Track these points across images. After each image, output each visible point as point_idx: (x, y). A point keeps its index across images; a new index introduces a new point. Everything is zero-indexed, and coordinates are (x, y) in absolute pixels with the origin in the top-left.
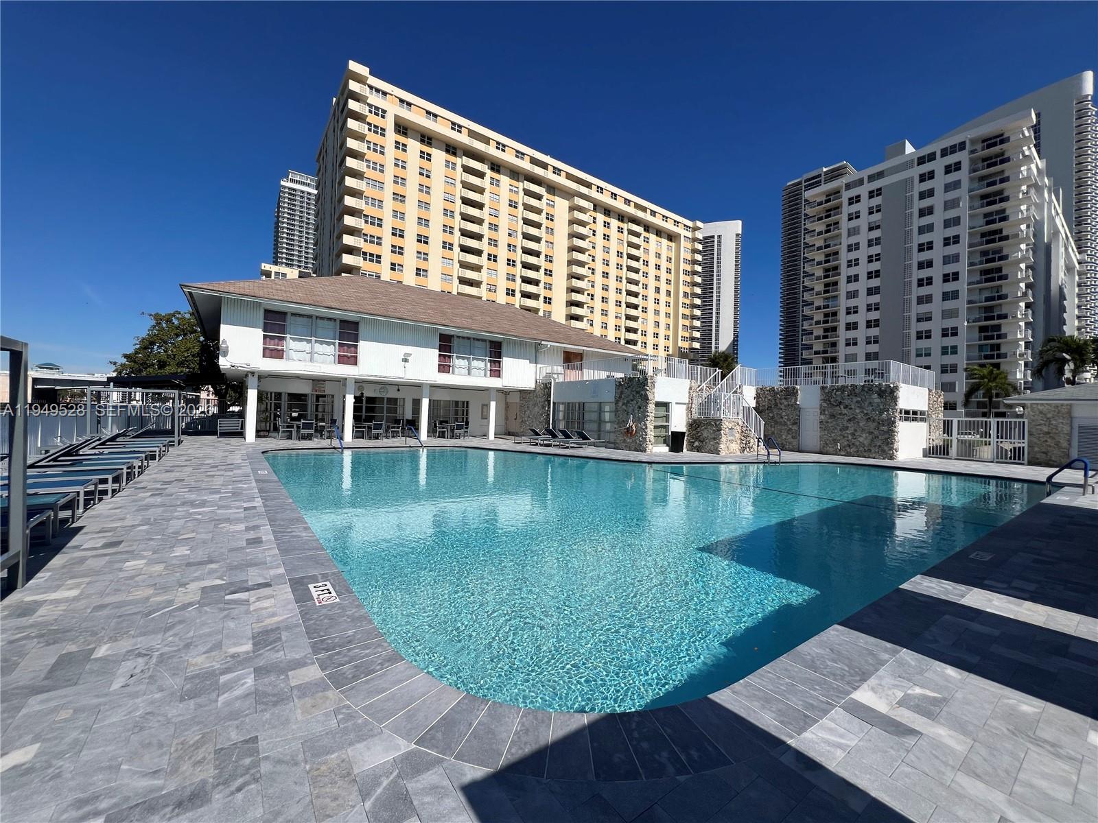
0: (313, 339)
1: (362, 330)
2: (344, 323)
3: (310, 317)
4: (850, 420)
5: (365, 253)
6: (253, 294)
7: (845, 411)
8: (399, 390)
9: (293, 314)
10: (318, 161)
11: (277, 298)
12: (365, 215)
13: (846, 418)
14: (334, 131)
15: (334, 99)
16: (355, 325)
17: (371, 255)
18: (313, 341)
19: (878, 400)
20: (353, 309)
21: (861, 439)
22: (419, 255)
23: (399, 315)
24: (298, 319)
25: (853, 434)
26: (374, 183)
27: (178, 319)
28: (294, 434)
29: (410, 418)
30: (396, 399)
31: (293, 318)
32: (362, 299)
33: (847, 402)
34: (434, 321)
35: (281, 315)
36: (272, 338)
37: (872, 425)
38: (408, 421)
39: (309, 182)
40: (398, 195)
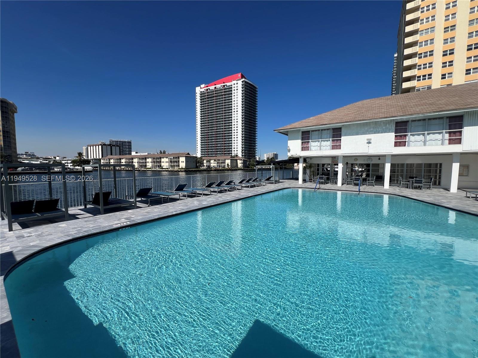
0: (321, 140)
1: (343, 131)
3: (319, 130)
8: (379, 159)
9: (312, 131)
10: (398, 38)
12: (419, 54)
16: (340, 129)
26: (427, 31)
30: (379, 164)
40: (448, 27)
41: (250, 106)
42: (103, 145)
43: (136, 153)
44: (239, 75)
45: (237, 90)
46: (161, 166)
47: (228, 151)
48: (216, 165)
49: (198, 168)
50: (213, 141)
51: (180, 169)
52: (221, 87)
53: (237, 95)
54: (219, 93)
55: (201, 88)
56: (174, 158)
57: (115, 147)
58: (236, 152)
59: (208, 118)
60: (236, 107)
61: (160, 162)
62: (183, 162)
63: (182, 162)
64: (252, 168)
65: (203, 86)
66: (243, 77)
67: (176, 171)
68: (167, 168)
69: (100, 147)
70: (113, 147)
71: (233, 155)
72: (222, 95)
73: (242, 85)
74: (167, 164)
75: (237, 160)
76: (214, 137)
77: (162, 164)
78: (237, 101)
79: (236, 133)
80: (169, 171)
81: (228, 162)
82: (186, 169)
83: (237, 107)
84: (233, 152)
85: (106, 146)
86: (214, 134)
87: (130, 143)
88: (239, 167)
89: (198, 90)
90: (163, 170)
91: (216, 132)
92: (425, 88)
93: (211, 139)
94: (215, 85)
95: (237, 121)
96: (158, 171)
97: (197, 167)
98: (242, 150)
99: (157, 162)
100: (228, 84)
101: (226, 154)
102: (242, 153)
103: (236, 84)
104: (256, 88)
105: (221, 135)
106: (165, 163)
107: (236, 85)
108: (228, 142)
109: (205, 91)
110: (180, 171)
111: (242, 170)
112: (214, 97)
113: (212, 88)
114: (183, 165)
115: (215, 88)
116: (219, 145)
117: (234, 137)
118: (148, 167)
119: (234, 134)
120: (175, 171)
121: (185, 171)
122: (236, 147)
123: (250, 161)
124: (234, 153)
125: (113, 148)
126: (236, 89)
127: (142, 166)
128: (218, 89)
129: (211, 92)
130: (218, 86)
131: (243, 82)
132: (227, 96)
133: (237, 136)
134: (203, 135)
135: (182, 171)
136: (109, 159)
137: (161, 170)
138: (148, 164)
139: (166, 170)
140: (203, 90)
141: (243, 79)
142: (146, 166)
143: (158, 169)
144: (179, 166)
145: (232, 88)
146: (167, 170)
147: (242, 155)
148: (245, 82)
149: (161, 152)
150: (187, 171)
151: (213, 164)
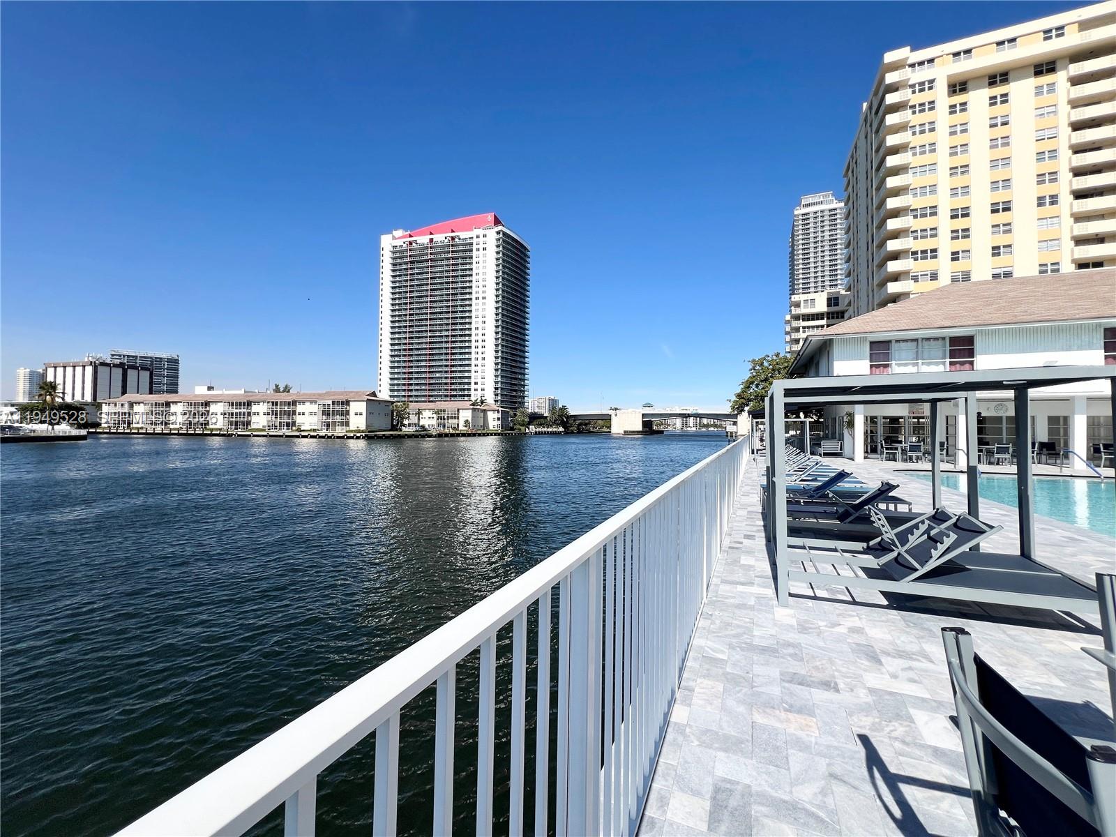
0: (920, 361)
1: (978, 345)
2: (954, 341)
3: (916, 340)
5: (915, 253)
6: (864, 331)
9: (897, 341)
10: (846, 175)
11: (885, 329)
12: (912, 210)
14: (866, 137)
15: (865, 105)
16: (969, 340)
17: (924, 252)
18: (920, 363)
20: (969, 323)
22: (996, 229)
23: (1036, 318)
24: (902, 344)
26: (923, 169)
27: (768, 361)
28: (899, 456)
29: (1046, 440)
31: (898, 344)
32: (974, 309)
34: (1096, 314)
35: (886, 344)
36: (878, 366)
38: (1042, 445)
39: (822, 199)
40: (957, 168)
41: (512, 289)
42: (97, 366)
43: (210, 388)
44: (490, 218)
45: (485, 249)
46: (294, 423)
47: (461, 390)
48: (434, 422)
49: (397, 430)
50: (423, 364)
51: (351, 431)
52: (447, 240)
53: (484, 262)
54: (440, 253)
55: (394, 238)
56: (334, 403)
57: (136, 371)
58: (479, 393)
59: (410, 309)
60: (481, 289)
61: (294, 413)
62: (361, 414)
63: (356, 414)
64: (520, 430)
65: (399, 233)
66: (497, 222)
67: (342, 437)
68: (314, 430)
69: (89, 370)
70: (130, 372)
71: (473, 398)
72: (448, 259)
73: (498, 240)
74: (315, 419)
75: (485, 411)
76: (426, 354)
77: (299, 419)
78: (484, 274)
79: (480, 347)
80: (321, 437)
81: (466, 415)
82: (369, 432)
83: (484, 289)
84: (472, 392)
85: (108, 368)
86: (426, 349)
87: (174, 363)
88: (491, 428)
89: (388, 242)
90: (303, 434)
91: (430, 343)
92: (927, 275)
93: (418, 361)
94: (431, 234)
95: (484, 319)
96: (287, 436)
97: (393, 428)
98: (496, 389)
99: (283, 413)
100: (463, 235)
101: (455, 396)
102: (496, 395)
103: (481, 236)
104: (525, 249)
105: (444, 351)
106: (309, 417)
107: (482, 239)
108: (461, 369)
109: (405, 245)
110: (352, 438)
111: (499, 434)
112: (427, 261)
113: (423, 240)
114: (358, 421)
115: (431, 240)
116: (438, 375)
117: (477, 356)
118: (254, 426)
119: (477, 350)
120: (338, 437)
121: (367, 438)
122: (479, 381)
123: (515, 415)
124: (476, 395)
125: (132, 374)
126: (481, 247)
127: (236, 425)
128: (437, 242)
129: (420, 249)
130: (438, 238)
131: (498, 233)
132: (460, 261)
133: (483, 356)
134: (395, 350)
135: (358, 438)
136: (131, 405)
137: (298, 434)
138: (254, 419)
139: (312, 434)
140: (399, 243)
141: (500, 228)
142: (249, 423)
143: (285, 431)
144: (347, 424)
145: (471, 244)
146: (315, 434)
147: (496, 401)
148: (504, 234)
149: (277, 390)
150: (371, 436)
151: (428, 420)
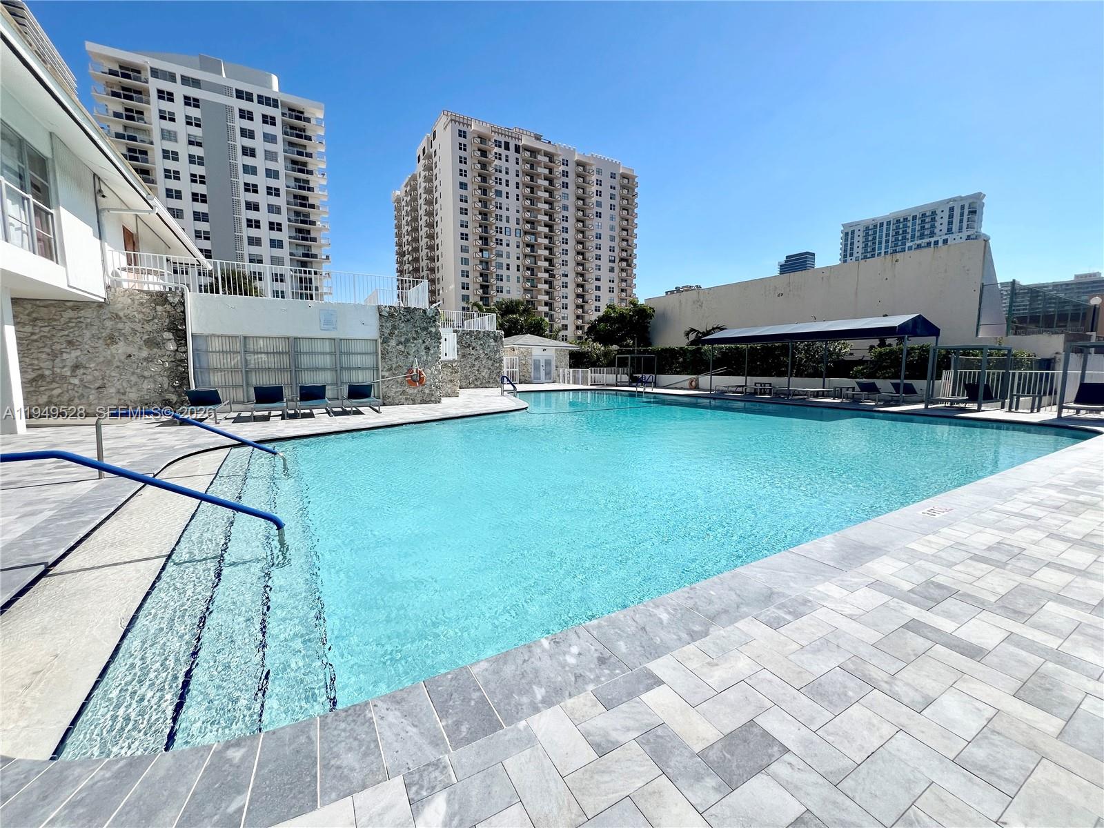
4: (476, 359)
7: (473, 352)
13: (474, 358)
19: (493, 344)
21: (484, 374)
25: (478, 370)
33: (474, 344)
37: (490, 363)
